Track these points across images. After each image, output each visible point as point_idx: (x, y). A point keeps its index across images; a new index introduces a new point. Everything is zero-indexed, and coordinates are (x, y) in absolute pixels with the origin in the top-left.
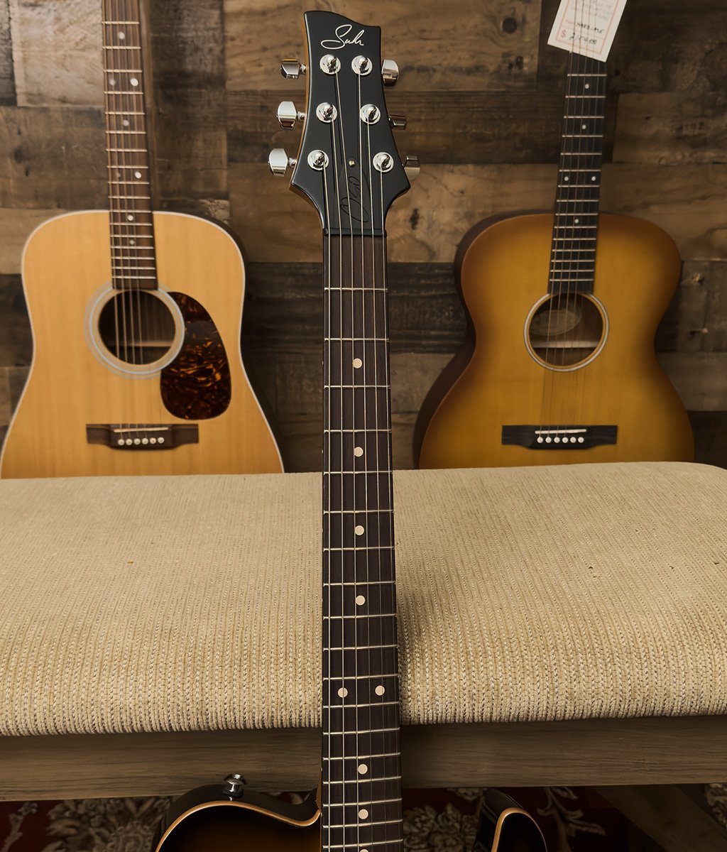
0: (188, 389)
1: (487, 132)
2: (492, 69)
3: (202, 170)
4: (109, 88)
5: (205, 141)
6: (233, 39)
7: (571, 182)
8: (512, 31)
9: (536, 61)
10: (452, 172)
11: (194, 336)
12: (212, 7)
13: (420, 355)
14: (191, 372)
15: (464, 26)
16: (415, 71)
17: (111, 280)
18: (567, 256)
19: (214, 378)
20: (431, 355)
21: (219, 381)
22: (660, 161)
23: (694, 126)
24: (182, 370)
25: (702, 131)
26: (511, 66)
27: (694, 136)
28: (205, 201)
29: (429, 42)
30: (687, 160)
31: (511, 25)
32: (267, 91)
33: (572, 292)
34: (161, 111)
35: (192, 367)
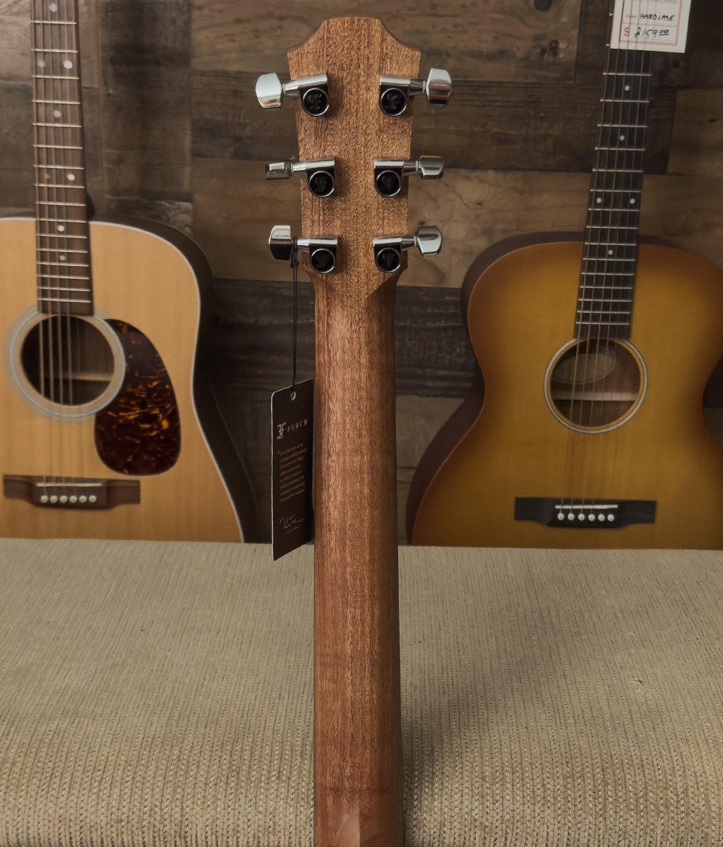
0: (128, 438)
2: (520, 54)
4: (38, 70)
6: (200, 8)
7: (605, 204)
8: (547, 8)
9: (574, 48)
10: (468, 178)
11: (137, 374)
14: (132, 417)
17: (36, 302)
18: (598, 294)
19: (160, 426)
21: (167, 430)
24: (121, 414)
26: (543, 51)
28: (163, 202)
32: (241, 73)
33: (603, 338)
35: (134, 411)
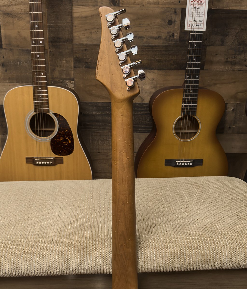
0: (60, 146)
1: (162, 59)
2: (164, 37)
3: (65, 70)
4: (33, 44)
5: (66, 61)
6: (75, 26)
7: (190, 78)
8: (171, 24)
9: (179, 35)
10: (150, 72)
11: (62, 128)
12: (68, 15)
13: (138, 133)
14: (61, 140)
15: (154, 23)
16: (138, 38)
17: (34, 109)
18: (188, 103)
19: (68, 142)
20: (142, 134)
21: (70, 143)
22: (220, 69)
23: (232, 58)
24: (58, 139)
25: (235, 60)
26: (170, 36)
27: (232, 61)
28: (66, 81)
29: (142, 28)
30: (229, 69)
31: (170, 22)
32: (87, 44)
33: (189, 115)
34: (51, 50)
35: (61, 138)
